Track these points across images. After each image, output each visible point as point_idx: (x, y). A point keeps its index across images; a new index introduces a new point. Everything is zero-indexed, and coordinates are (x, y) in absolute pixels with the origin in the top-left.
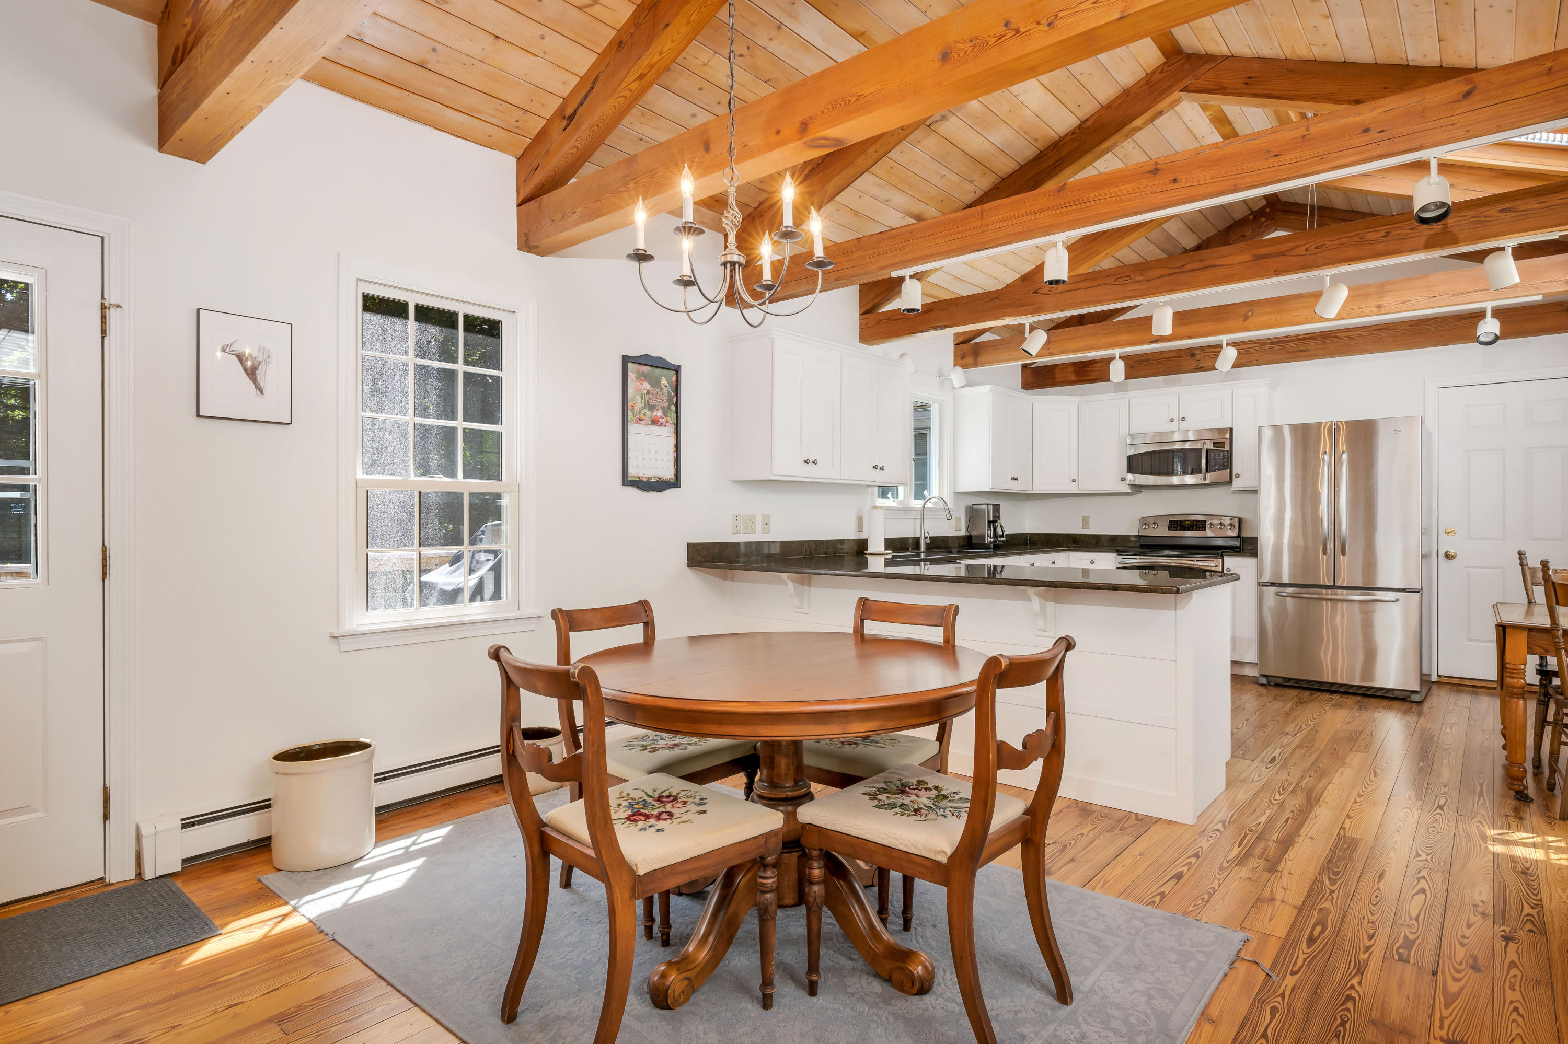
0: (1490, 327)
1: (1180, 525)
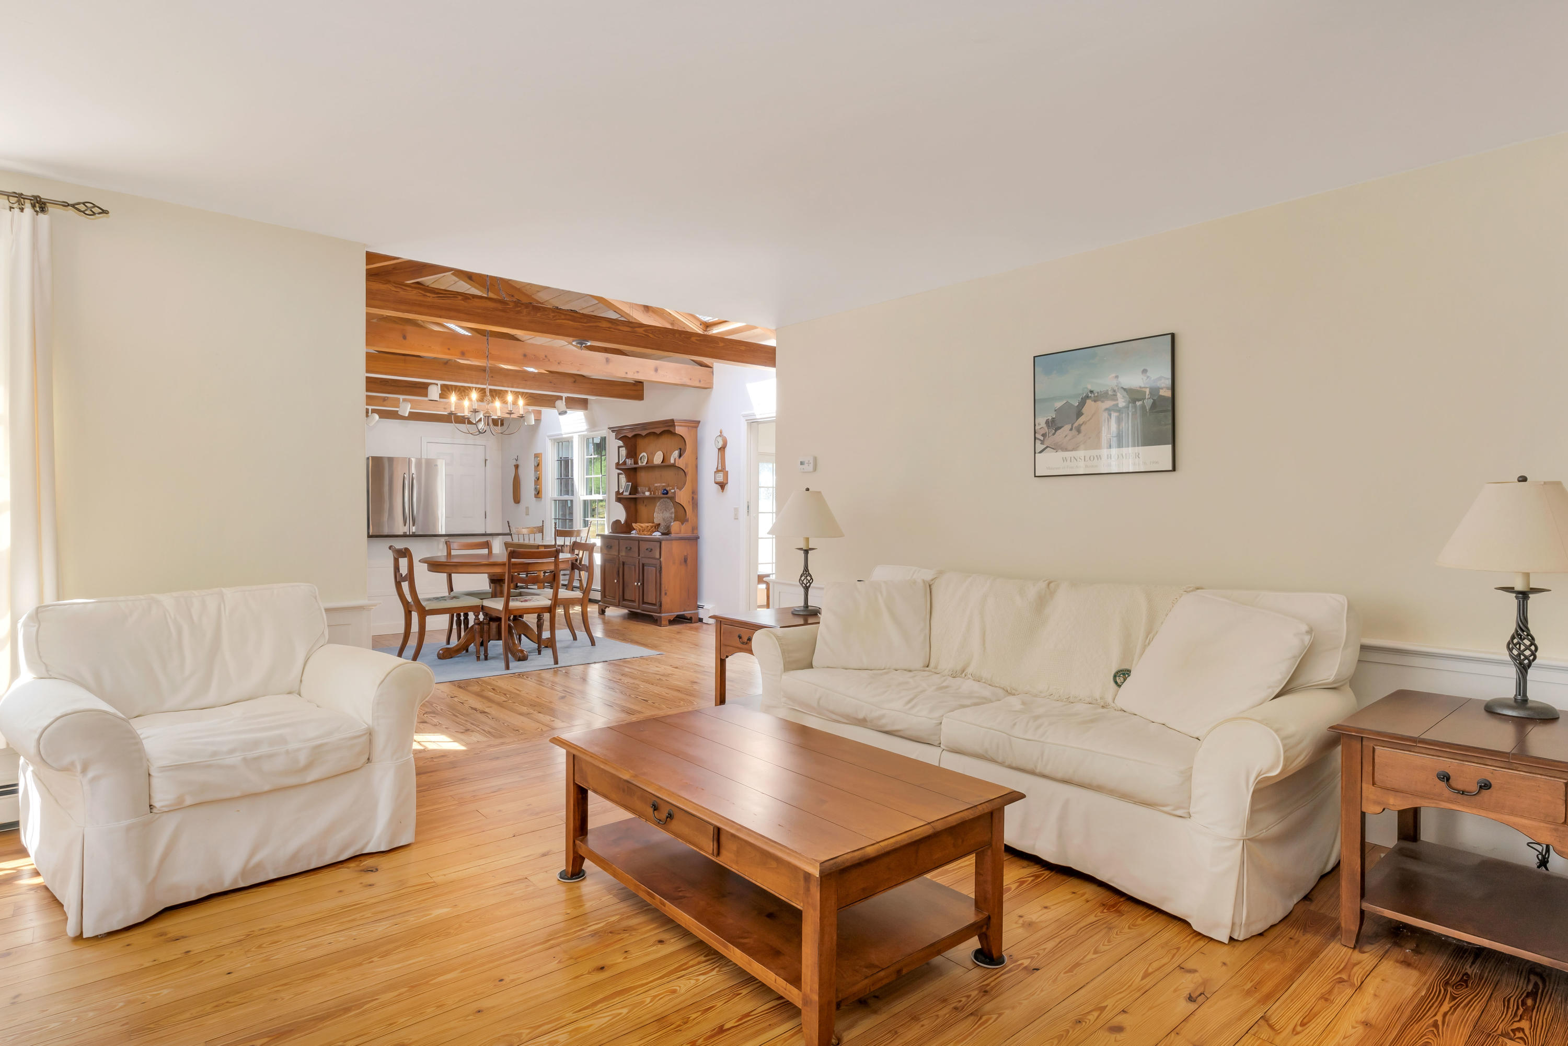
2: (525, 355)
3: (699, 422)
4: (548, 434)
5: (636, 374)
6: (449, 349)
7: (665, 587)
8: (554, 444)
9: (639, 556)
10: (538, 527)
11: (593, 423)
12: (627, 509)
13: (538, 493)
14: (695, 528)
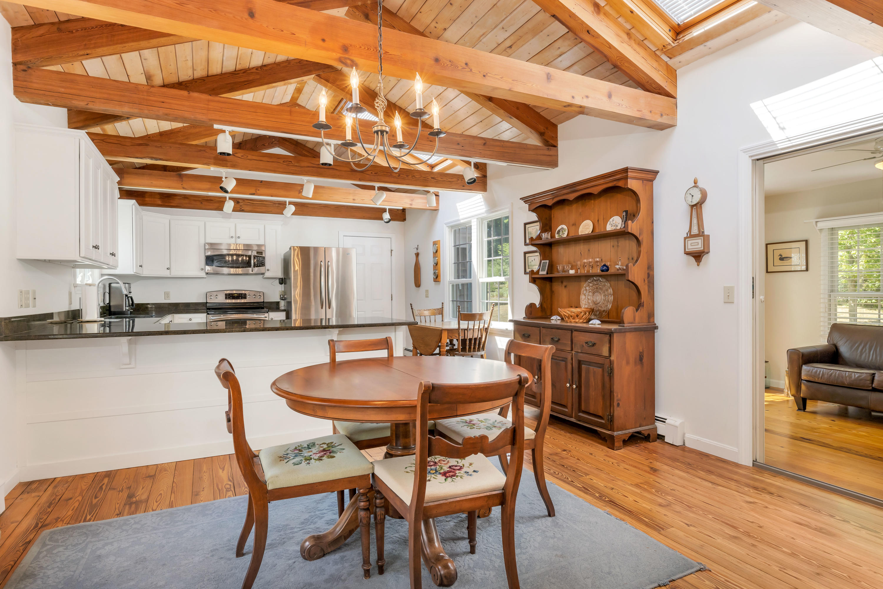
0: (386, 216)
1: (232, 296)
2: (437, 60)
3: (656, 172)
4: (446, 222)
5: (585, 99)
6: (323, 40)
7: (617, 396)
8: (451, 231)
9: (572, 350)
10: (438, 309)
11: (492, 204)
12: (542, 292)
13: (437, 278)
14: (651, 315)
